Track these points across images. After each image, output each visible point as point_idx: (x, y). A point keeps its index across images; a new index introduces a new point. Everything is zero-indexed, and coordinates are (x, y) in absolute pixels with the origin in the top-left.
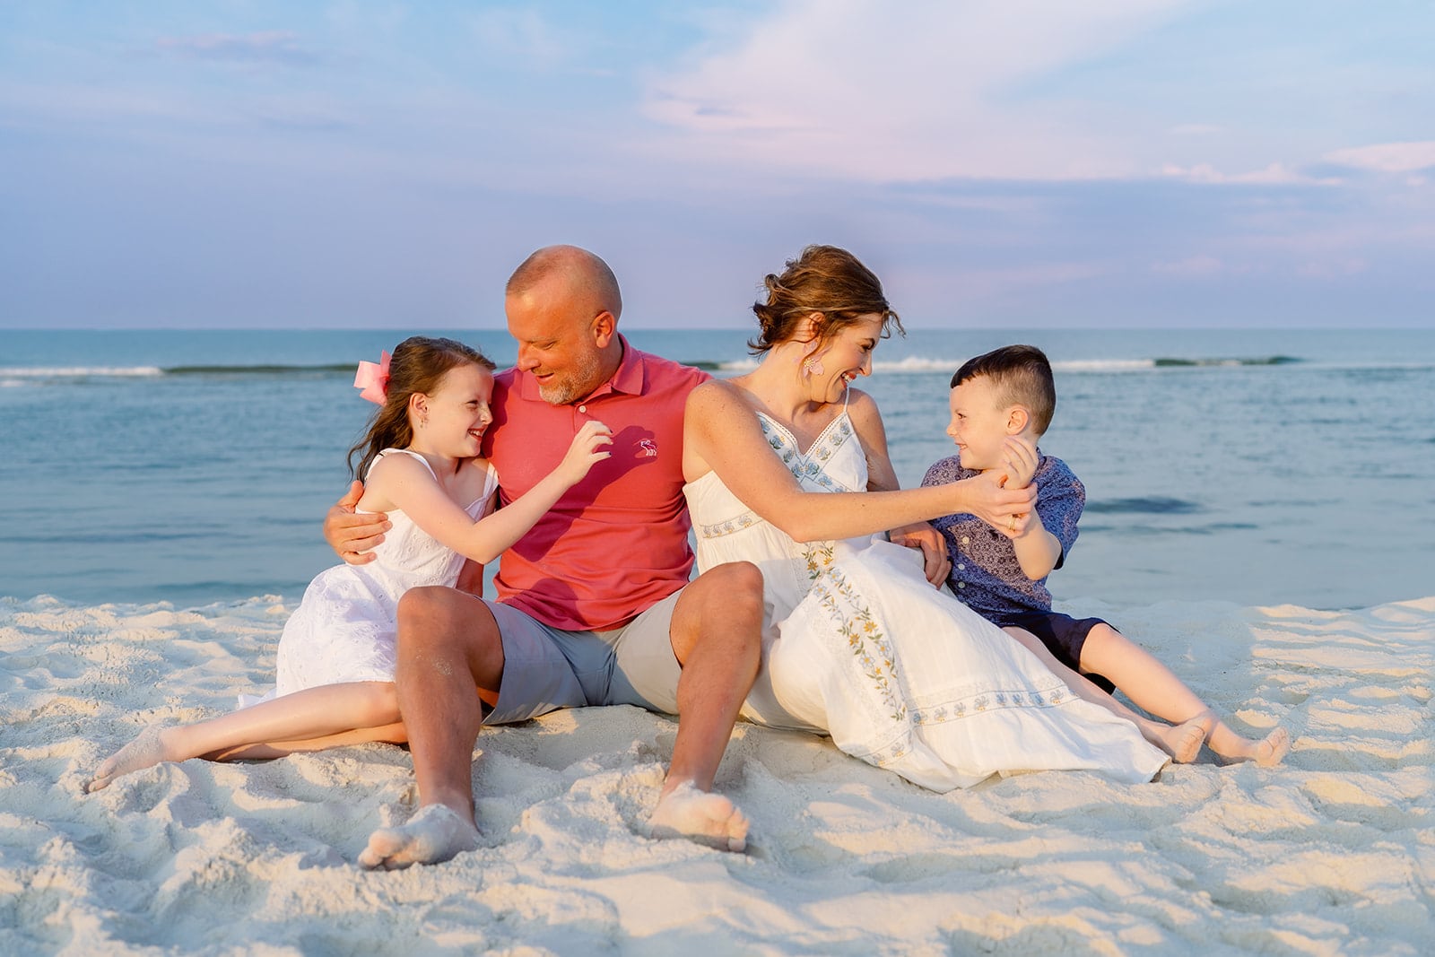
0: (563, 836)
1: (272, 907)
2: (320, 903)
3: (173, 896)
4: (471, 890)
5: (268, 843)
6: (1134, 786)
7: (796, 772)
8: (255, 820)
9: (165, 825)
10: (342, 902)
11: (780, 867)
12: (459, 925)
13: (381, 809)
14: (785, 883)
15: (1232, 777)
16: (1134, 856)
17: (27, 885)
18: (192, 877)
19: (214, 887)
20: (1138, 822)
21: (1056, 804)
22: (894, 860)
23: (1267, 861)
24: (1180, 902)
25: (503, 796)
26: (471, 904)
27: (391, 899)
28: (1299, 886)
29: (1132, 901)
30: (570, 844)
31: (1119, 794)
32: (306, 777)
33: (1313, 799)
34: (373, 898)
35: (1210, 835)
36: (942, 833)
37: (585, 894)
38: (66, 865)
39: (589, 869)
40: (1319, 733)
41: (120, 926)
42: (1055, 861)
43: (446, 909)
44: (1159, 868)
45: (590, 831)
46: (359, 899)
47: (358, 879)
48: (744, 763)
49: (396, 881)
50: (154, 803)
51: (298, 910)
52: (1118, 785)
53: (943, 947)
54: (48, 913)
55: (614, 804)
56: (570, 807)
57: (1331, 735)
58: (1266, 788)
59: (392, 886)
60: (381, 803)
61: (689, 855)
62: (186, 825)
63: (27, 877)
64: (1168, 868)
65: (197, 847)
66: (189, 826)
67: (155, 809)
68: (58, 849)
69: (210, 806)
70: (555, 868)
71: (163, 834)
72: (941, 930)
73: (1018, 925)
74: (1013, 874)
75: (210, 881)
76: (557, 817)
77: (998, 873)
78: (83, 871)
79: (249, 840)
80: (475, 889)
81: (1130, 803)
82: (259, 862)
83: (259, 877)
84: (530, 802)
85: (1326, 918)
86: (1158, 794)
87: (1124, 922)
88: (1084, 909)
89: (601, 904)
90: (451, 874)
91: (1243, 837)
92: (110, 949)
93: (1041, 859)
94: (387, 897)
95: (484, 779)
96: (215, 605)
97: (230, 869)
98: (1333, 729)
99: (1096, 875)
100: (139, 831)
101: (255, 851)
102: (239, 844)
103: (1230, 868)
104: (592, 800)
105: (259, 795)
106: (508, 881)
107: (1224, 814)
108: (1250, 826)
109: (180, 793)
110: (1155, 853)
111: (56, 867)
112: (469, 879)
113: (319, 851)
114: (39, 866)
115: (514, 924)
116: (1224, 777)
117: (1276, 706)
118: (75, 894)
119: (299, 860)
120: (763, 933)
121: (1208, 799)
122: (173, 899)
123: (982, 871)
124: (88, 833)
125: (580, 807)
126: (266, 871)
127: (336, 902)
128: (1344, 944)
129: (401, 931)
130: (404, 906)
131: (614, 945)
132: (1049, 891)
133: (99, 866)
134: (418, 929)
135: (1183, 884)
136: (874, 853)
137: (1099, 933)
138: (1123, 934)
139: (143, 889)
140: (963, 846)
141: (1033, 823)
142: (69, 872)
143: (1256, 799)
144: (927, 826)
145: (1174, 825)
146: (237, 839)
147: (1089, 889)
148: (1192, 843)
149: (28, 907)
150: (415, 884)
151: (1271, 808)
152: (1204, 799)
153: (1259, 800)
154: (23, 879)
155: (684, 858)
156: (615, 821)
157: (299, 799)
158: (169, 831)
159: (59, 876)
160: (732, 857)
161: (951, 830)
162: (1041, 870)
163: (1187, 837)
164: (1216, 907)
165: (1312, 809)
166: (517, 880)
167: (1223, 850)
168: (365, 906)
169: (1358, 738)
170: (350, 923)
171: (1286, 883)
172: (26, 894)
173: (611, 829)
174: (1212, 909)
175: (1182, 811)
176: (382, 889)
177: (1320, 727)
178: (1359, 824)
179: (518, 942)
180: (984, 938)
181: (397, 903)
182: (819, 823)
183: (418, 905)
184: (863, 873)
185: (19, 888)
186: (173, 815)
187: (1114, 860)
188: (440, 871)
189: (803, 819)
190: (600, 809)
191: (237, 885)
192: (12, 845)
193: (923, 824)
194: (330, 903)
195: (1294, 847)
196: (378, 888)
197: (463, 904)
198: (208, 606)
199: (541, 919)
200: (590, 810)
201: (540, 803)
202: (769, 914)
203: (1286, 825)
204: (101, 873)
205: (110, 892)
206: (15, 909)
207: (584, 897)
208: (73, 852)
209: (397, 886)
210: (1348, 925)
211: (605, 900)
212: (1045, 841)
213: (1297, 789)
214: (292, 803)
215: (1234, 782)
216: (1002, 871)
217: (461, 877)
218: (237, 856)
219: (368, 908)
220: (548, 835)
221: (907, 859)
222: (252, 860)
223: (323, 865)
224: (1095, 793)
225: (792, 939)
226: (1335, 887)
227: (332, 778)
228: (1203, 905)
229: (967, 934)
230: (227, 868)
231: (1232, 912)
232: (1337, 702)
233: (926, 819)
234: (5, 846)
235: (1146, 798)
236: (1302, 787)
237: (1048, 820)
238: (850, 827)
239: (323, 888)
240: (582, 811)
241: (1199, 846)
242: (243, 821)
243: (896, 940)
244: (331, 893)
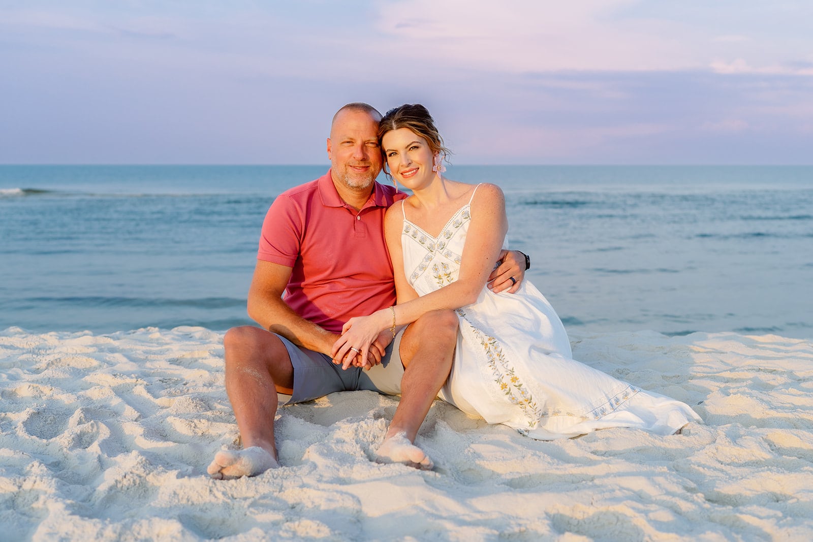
0: (329, 462)
1: (162, 499)
2: (189, 498)
3: (105, 493)
4: (276, 491)
5: (158, 465)
6: (666, 436)
7: (466, 429)
8: (149, 452)
9: (97, 456)
10: (202, 497)
11: (455, 480)
12: (269, 510)
13: (223, 447)
14: (457, 488)
15: (725, 432)
16: (661, 474)
17: (20, 487)
18: (115, 483)
19: (128, 489)
20: (667, 457)
21: (619, 446)
22: (522, 477)
23: (740, 477)
24: (686, 499)
25: (295, 440)
26: (276, 499)
27: (230, 495)
28: (757, 491)
29: (658, 498)
30: (333, 466)
31: (656, 440)
32: (178, 430)
33: (770, 444)
34: (219, 495)
35: (707, 464)
36: (551, 461)
37: (342, 493)
38: (42, 477)
39: (344, 480)
40: (779, 408)
41: (76, 508)
42: (615, 476)
43: (261, 501)
44: (676, 480)
45: (345, 459)
46: (212, 495)
47: (211, 484)
48: (435, 423)
49: (233, 485)
50: (90, 444)
51: (177, 501)
52: (656, 436)
53: (547, 522)
54: (33, 502)
55: (359, 445)
56: (333, 446)
57: (786, 409)
58: (743, 437)
59: (231, 488)
60: (223, 445)
61: (403, 472)
62: (109, 456)
63: (19, 483)
64: (681, 481)
65: (117, 467)
66: (111, 457)
67: (90, 447)
68: (36, 468)
69: (122, 446)
70: (324, 479)
71: (96, 460)
72: (546, 513)
73: (591, 511)
74: (590, 484)
75: (125, 485)
76: (325, 451)
77: (582, 483)
78: (52, 479)
79: (147, 463)
80: (278, 490)
81: (663, 446)
82: (153, 475)
83: (153, 483)
84: (310, 444)
85: (770, 508)
86: (680, 441)
87: (652, 509)
88: (629, 502)
89: (351, 498)
90: (264, 482)
91: (728, 465)
92: (71, 520)
93: (607, 475)
94: (228, 495)
95: (283, 431)
96: (118, 333)
97: (136, 479)
98: (788, 405)
99: (639, 484)
100: (82, 459)
101: (151, 469)
102: (142, 465)
103: (717, 482)
104: (346, 443)
105: (151, 439)
106: (298, 486)
107: (717, 452)
108: (732, 459)
109: (104, 438)
110: (674, 473)
111: (36, 477)
112: (275, 485)
113: (187, 470)
114: (26, 477)
115: (301, 510)
116: (719, 432)
117: (755, 392)
118: (48, 492)
119: (176, 474)
120: (444, 514)
121: (710, 444)
122: (104, 495)
123: (573, 482)
124: (51, 460)
125: (339, 446)
126: (157, 480)
127: (198, 497)
128: (778, 521)
129: (236, 513)
130: (238, 500)
131: (359, 521)
132: (610, 492)
133: (61, 477)
134: (246, 512)
135: (689, 490)
136: (511, 473)
137: (637, 515)
138: (651, 515)
139: (87, 490)
140: (562, 469)
141: (604, 456)
142: (44, 480)
143: (737, 444)
144: (542, 457)
145: (687, 458)
146: (140, 462)
147: (634, 492)
148: (697, 468)
149: (20, 500)
150: (245, 488)
151: (745, 449)
152: (707, 444)
153: (739, 444)
154: (17, 484)
155: (400, 474)
156: (360, 454)
157: (175, 442)
158: (100, 459)
159: (38, 482)
160: (428, 473)
161: (555, 460)
162: (606, 481)
163: (694, 464)
164: (707, 502)
165: (769, 450)
166: (303, 486)
167: (715, 472)
168: (216, 499)
169: (802, 411)
170: (206, 509)
171: (750, 490)
172: (20, 492)
173: (357, 458)
174: (704, 502)
175: (692, 450)
176: (225, 490)
177: (780, 405)
178: (796, 458)
179: (303, 518)
180: (572, 518)
181: (233, 498)
182: (479, 456)
183: (245, 499)
184: (504, 483)
185: (15, 489)
186: (101, 450)
187: (649, 476)
188: (258, 480)
189: (470, 454)
190: (351, 447)
191: (140, 488)
192: (9, 466)
193: (540, 457)
194: (195, 498)
195: (756, 470)
196: (223, 489)
197: (271, 499)
198: (114, 334)
199: (317, 507)
200: (345, 448)
201: (316, 444)
202: (448, 504)
203: (753, 458)
204: (63, 481)
205: (68, 491)
206: (13, 501)
207: (341, 494)
208: (45, 469)
209: (233, 488)
210: (782, 512)
211: (353, 496)
212: (610, 466)
213: (761, 439)
214: (171, 444)
215: (724, 434)
216: (584, 482)
217: (270, 483)
218: (141, 471)
219: (217, 500)
220: (320, 461)
221: (530, 476)
222: (149, 474)
223: (189, 476)
224: (643, 440)
225: (461, 517)
226: (779, 492)
227: (193, 430)
228: (699, 501)
229: (561, 515)
230: (135, 478)
231: (716, 505)
232: (792, 390)
233: (541, 454)
234: (5, 466)
235: (672, 443)
236: (765, 437)
237: (614, 455)
238: (497, 458)
239: (191, 489)
240: (341, 449)
241: (701, 469)
242: (142, 453)
243: (520, 519)
244: (195, 492)
